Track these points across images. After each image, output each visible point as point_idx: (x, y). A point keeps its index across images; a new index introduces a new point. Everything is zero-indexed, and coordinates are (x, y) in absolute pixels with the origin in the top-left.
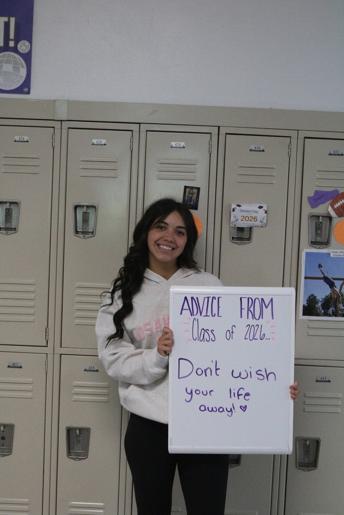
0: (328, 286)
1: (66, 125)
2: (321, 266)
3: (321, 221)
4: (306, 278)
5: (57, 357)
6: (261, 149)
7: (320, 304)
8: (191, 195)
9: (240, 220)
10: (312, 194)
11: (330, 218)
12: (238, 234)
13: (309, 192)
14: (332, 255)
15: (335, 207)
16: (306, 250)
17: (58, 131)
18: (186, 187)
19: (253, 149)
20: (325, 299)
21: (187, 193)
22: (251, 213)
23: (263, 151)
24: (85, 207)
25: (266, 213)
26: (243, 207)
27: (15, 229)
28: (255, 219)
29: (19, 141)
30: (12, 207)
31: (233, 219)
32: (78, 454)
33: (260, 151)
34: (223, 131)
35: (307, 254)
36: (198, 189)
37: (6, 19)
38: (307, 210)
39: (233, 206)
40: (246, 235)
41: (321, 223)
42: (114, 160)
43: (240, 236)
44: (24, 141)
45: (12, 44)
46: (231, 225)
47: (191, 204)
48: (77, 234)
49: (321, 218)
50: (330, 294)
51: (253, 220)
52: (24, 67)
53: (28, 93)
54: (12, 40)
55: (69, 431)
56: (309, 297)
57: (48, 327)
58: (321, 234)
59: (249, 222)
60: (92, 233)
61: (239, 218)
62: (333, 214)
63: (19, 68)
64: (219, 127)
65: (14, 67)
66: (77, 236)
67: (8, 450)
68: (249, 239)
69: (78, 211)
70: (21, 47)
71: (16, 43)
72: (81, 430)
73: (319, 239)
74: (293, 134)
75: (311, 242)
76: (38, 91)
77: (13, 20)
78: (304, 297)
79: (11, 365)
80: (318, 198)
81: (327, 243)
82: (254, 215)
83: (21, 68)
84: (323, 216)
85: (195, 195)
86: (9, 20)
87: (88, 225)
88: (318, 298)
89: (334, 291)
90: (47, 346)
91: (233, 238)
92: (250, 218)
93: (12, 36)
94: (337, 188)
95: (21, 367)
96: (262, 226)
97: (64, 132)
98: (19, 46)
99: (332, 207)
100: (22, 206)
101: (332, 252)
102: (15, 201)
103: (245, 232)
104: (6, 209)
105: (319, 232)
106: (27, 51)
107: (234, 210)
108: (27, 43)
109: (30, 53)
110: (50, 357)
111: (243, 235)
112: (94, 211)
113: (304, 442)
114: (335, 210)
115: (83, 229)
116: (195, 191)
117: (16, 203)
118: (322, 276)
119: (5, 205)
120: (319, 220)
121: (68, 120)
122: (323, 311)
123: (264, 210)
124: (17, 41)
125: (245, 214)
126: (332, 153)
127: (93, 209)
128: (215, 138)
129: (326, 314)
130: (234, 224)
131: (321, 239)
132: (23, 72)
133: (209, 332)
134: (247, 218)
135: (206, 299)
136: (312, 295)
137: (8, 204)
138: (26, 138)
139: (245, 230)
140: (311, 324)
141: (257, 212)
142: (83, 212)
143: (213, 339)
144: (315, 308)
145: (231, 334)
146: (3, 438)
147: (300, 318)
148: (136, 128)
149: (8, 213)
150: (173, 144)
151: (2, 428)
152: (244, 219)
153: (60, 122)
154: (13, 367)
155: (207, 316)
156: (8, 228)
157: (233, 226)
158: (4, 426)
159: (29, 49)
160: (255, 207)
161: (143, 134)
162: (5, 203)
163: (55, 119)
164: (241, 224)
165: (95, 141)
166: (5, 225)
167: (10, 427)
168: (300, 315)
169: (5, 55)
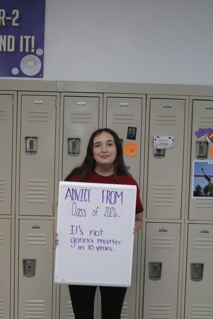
0: (207, 180)
1: (63, 94)
2: (203, 169)
3: (202, 145)
4: (195, 176)
6: (170, 106)
7: (202, 190)
8: (132, 132)
10: (197, 130)
11: (207, 143)
12: (157, 153)
13: (196, 129)
14: (209, 163)
15: (210, 137)
16: (195, 161)
17: (58, 98)
18: (129, 128)
19: (165, 106)
20: (205, 187)
21: (130, 131)
22: (165, 141)
23: (171, 107)
24: (74, 139)
25: (173, 141)
26: (160, 138)
27: (35, 152)
28: (167, 144)
29: (37, 104)
30: (34, 139)
31: (155, 144)
33: (169, 107)
34: (149, 97)
35: (195, 163)
36: (136, 128)
37: (29, 37)
38: (195, 139)
39: (155, 137)
40: (162, 153)
41: (203, 146)
42: (90, 113)
44: (40, 104)
45: (33, 51)
47: (132, 136)
48: (70, 154)
49: (202, 143)
50: (208, 184)
51: (166, 145)
53: (42, 77)
54: (33, 48)
56: (197, 186)
57: (54, 205)
58: (202, 152)
59: (164, 146)
60: (78, 153)
61: (158, 144)
62: (209, 141)
65: (34, 63)
67: (33, 274)
68: (164, 155)
69: (70, 142)
71: (35, 50)
73: (201, 155)
74: (187, 98)
75: (197, 156)
76: (48, 76)
77: (33, 38)
78: (194, 187)
80: (201, 132)
81: (206, 157)
82: (166, 142)
83: (38, 64)
84: (204, 142)
85: (134, 132)
86: (31, 37)
87: (75, 149)
88: (201, 187)
89: (210, 183)
90: (54, 216)
91: (155, 155)
92: (164, 144)
93: (33, 46)
94: (211, 127)
95: (39, 228)
96: (171, 148)
97: (62, 98)
98: (37, 51)
99: (208, 136)
100: (39, 139)
101: (209, 161)
102: (35, 136)
103: (161, 152)
104: (30, 141)
105: (201, 151)
106: (41, 54)
107: (155, 140)
108: (41, 50)
109: (43, 55)
111: (160, 153)
112: (79, 141)
113: (195, 266)
114: (210, 139)
115: (73, 151)
116: (134, 129)
117: (36, 138)
118: (204, 175)
119: (30, 139)
120: (201, 144)
121: (64, 92)
122: (204, 194)
123: (172, 139)
124: (36, 49)
125: (161, 142)
126: (208, 108)
128: (144, 100)
129: (206, 196)
130: (155, 147)
131: (203, 155)
132: (39, 66)
133: (83, 211)
134: (163, 144)
135: (82, 190)
136: (198, 185)
137: (31, 138)
138: (41, 102)
139: (161, 150)
140: (198, 201)
141: (168, 140)
142: (73, 142)
143: (85, 215)
144: (200, 192)
145: (96, 212)
146: (30, 267)
147: (192, 198)
148: (101, 95)
149: (31, 143)
150: (122, 104)
151: (29, 261)
152: (161, 145)
153: (60, 93)
154: (35, 228)
155: (81, 201)
156: (32, 151)
157: (155, 148)
158: (31, 260)
159: (42, 53)
160: (167, 138)
161: (105, 99)
162: (30, 137)
163: (57, 91)
164: (159, 147)
165: (79, 103)
166: (30, 150)
167: (34, 261)
168: (192, 196)
169: (29, 57)
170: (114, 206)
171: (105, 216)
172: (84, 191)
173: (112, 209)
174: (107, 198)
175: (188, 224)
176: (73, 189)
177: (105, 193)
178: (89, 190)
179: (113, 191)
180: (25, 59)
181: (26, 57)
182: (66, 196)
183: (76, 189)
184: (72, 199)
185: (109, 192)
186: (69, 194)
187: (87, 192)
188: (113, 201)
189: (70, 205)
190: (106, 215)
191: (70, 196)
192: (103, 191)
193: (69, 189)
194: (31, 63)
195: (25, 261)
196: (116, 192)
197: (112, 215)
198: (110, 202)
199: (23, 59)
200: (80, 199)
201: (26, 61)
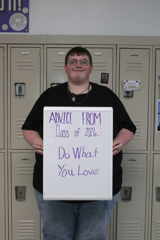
1: (46, 46)
4: (158, 113)
6: (136, 55)
8: (105, 77)
9: (128, 88)
12: (126, 95)
16: (158, 100)
17: (42, 49)
18: (102, 74)
19: (133, 55)
21: (103, 76)
23: (137, 55)
24: (56, 84)
25: (140, 84)
26: (129, 82)
27: (24, 96)
28: (135, 87)
29: (24, 55)
30: (22, 85)
31: (124, 87)
33: (136, 56)
34: (118, 47)
35: (159, 102)
36: (108, 74)
38: (158, 82)
39: (125, 81)
40: (130, 94)
43: (128, 95)
44: (27, 55)
45: (19, 9)
46: (124, 90)
47: (105, 81)
51: (134, 87)
52: (26, 20)
53: (28, 32)
59: (132, 89)
61: (127, 87)
63: (23, 20)
64: (117, 45)
65: (21, 20)
67: (24, 198)
68: (132, 96)
70: (24, 10)
74: (151, 47)
76: (32, 31)
78: (158, 123)
79: (24, 159)
82: (134, 85)
83: (24, 21)
85: (107, 77)
92: (132, 87)
93: (19, 6)
95: (28, 160)
96: (138, 90)
97: (45, 50)
98: (23, 10)
100: (27, 85)
104: (19, 86)
107: (125, 83)
108: (27, 9)
109: (28, 13)
113: (159, 189)
116: (107, 75)
117: (24, 83)
121: (47, 44)
123: (139, 83)
124: (22, 8)
125: (130, 85)
128: (115, 50)
130: (125, 90)
132: (25, 22)
133: (66, 132)
134: (131, 87)
135: (64, 114)
137: (20, 84)
138: (27, 53)
139: (130, 92)
141: (135, 84)
143: (68, 136)
145: (78, 133)
146: (21, 193)
149: (20, 88)
151: (20, 188)
152: (130, 87)
153: (43, 45)
155: (64, 123)
159: (28, 11)
160: (134, 82)
162: (19, 83)
163: (41, 44)
164: (128, 90)
165: (59, 53)
166: (19, 94)
167: (24, 188)
168: (156, 131)
169: (16, 15)
170: (93, 126)
171: (85, 136)
172: (66, 114)
173: (91, 130)
174: (87, 120)
175: (153, 154)
176: (56, 113)
177: (85, 115)
178: (70, 113)
179: (92, 113)
180: (13, 16)
181: (14, 15)
182: (50, 119)
183: (59, 113)
184: (56, 122)
185: (88, 114)
186: (52, 118)
187: (69, 115)
188: (92, 123)
189: (54, 127)
190: (87, 135)
191: (54, 119)
192: (83, 113)
193: (52, 113)
194: (18, 20)
195: (16, 188)
196: (95, 114)
197: (92, 134)
198: (90, 123)
199: (12, 17)
200: (62, 122)
201: (14, 18)
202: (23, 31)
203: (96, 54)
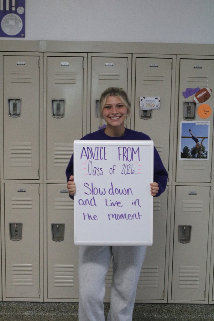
0: (194, 142)
1: (46, 55)
2: (191, 131)
3: (190, 105)
4: (182, 137)
5: (45, 185)
6: (156, 66)
7: (190, 152)
9: (145, 106)
10: (185, 90)
11: (195, 104)
12: (144, 114)
13: (183, 89)
14: (196, 124)
15: (198, 97)
16: (182, 121)
17: (41, 58)
19: (152, 66)
20: (193, 149)
22: (151, 102)
23: (157, 67)
24: (58, 101)
25: (159, 101)
26: (147, 99)
27: (19, 114)
28: (153, 105)
29: (20, 65)
30: (17, 102)
31: (141, 105)
32: (58, 238)
34: (134, 56)
35: (183, 124)
38: (182, 99)
39: (141, 98)
40: (148, 114)
41: (190, 106)
42: (74, 74)
43: (145, 115)
44: (22, 65)
45: (14, 9)
46: (140, 109)
48: (54, 116)
49: (190, 103)
50: (196, 146)
51: (152, 106)
52: (21, 22)
53: (24, 37)
54: (13, 7)
55: (53, 225)
56: (184, 148)
57: (39, 168)
58: (190, 112)
59: (150, 107)
60: (63, 115)
62: (196, 101)
63: (18, 23)
64: (132, 54)
65: (15, 22)
66: (54, 117)
67: (19, 238)
68: (150, 116)
69: (54, 103)
70: (19, 10)
71: (16, 8)
72: (59, 225)
73: (189, 115)
74: (174, 57)
75: (185, 117)
76: (29, 36)
78: (181, 149)
79: (20, 191)
80: (188, 93)
81: (193, 118)
82: (153, 103)
83: (19, 23)
84: (191, 103)
87: (60, 111)
88: (189, 148)
89: (198, 144)
90: (39, 180)
91: (141, 116)
92: (151, 105)
93: (13, 4)
94: (198, 87)
95: (25, 192)
96: (157, 109)
97: (45, 59)
98: (18, 10)
99: (196, 97)
100: (23, 101)
101: (197, 122)
102: (18, 98)
103: (148, 113)
104: (14, 103)
105: (189, 111)
106: (22, 13)
107: (141, 100)
108: (22, 8)
109: (24, 13)
110: (41, 185)
112: (63, 103)
113: (183, 228)
114: (198, 99)
115: (57, 113)
117: (19, 100)
118: (191, 136)
119: (13, 101)
121: (47, 52)
122: (192, 156)
123: (159, 100)
124: (16, 7)
125: (148, 103)
126: (196, 67)
127: (63, 102)
128: (130, 60)
129: (194, 157)
131: (190, 116)
132: (21, 25)
134: (149, 105)
136: (186, 147)
137: (15, 100)
138: (23, 63)
139: (148, 111)
140: (185, 163)
141: (154, 101)
142: (57, 104)
144: (188, 154)
146: (16, 231)
147: (179, 160)
148: (85, 55)
149: (15, 106)
150: (107, 64)
151: (16, 225)
152: (147, 105)
153: (42, 53)
154: (20, 192)
156: (15, 114)
157: (141, 109)
158: (17, 224)
160: (153, 99)
161: (89, 59)
162: (13, 100)
163: (40, 51)
164: (146, 108)
165: (62, 63)
166: (13, 112)
167: (20, 225)
168: (179, 158)
169: (10, 15)
175: (176, 186)
180: (6, 18)
181: (7, 16)
194: (12, 22)
195: (11, 225)
199: (4, 18)
201: (7, 20)
202: (18, 36)
203: (107, 65)
